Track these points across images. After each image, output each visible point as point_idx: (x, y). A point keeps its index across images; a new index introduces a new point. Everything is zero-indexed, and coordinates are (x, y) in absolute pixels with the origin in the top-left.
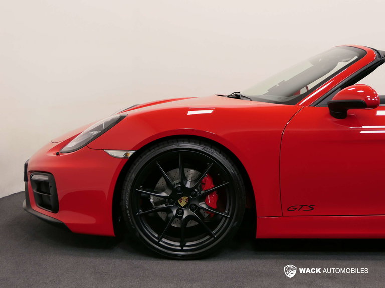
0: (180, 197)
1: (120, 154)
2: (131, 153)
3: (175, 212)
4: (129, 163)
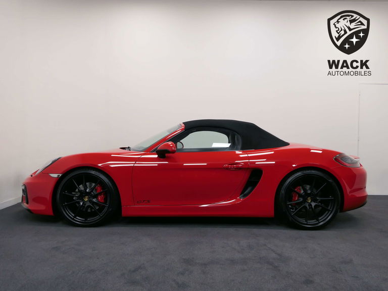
0: (84, 196)
1: (55, 176)
2: (61, 175)
3: (81, 204)
4: (59, 180)
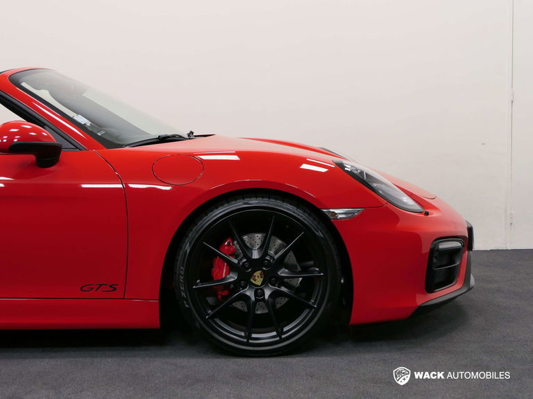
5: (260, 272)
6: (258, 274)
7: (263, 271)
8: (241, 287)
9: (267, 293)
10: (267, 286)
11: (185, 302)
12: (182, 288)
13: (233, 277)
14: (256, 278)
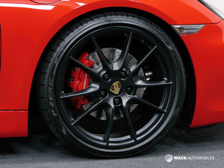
5: (117, 82)
6: (116, 84)
7: (121, 81)
8: (101, 96)
9: (125, 101)
10: (124, 94)
11: (53, 111)
12: (50, 98)
13: (95, 87)
14: (115, 88)
